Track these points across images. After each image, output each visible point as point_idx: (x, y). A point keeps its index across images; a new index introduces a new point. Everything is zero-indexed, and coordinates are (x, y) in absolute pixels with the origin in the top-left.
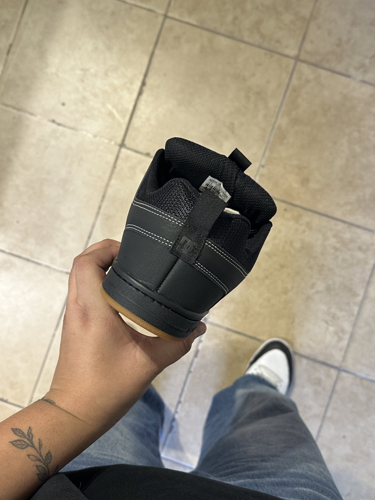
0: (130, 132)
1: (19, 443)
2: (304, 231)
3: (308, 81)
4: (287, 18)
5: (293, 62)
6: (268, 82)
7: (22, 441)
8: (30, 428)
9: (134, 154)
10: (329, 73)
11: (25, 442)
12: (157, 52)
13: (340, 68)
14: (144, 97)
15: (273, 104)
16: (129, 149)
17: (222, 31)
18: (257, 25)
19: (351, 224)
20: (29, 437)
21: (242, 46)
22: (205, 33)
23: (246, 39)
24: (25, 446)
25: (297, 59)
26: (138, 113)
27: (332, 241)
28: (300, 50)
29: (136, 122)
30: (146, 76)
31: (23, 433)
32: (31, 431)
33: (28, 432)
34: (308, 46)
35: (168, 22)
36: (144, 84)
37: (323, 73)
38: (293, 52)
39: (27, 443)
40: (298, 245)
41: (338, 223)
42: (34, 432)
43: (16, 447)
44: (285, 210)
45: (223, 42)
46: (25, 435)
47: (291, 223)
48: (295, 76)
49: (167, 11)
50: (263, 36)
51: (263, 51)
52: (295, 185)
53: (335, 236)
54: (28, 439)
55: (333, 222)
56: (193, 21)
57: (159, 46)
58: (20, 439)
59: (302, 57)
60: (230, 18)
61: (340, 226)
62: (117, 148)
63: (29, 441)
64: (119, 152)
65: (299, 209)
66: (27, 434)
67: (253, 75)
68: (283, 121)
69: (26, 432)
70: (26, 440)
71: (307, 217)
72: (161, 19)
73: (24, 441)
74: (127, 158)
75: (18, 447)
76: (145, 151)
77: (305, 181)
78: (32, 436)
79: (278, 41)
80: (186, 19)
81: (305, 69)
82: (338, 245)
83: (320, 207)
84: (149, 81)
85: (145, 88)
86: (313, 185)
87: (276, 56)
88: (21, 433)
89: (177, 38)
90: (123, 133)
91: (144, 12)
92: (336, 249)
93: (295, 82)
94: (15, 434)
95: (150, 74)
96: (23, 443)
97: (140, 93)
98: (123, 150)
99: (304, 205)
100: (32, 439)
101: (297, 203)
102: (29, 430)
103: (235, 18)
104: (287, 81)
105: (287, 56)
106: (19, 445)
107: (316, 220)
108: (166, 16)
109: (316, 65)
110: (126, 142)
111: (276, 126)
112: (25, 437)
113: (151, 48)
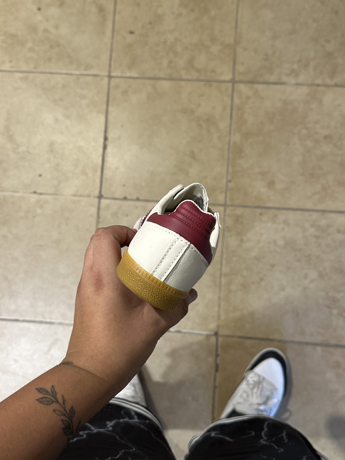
0: (104, 184)
1: (45, 400)
2: (283, 229)
3: (248, 98)
4: (215, 49)
5: (230, 85)
6: (214, 108)
7: (46, 398)
8: (53, 386)
9: (113, 201)
10: (265, 86)
11: (50, 399)
12: (110, 109)
13: (273, 78)
14: (109, 150)
15: (223, 125)
16: (107, 198)
17: (162, 75)
18: (191, 61)
19: (323, 211)
20: (53, 394)
21: (183, 83)
22: (147, 82)
23: (184, 77)
24: (51, 402)
25: (233, 81)
26: (107, 165)
27: (312, 231)
28: (234, 74)
29: (108, 173)
30: (106, 131)
31: (47, 391)
32: (54, 389)
33: (52, 390)
34: (240, 68)
35: (113, 82)
36: (106, 139)
37: (260, 87)
38: (228, 77)
39: (51, 399)
40: (281, 243)
41: (311, 213)
42: (57, 389)
43: (43, 403)
44: (261, 214)
45: (165, 85)
46: (49, 392)
47: (269, 225)
48: (235, 96)
49: (110, 72)
50: (198, 71)
51: (202, 83)
52: (263, 190)
53: (312, 226)
54: (52, 396)
55: (307, 214)
56: (134, 74)
57: (110, 103)
58: (45, 396)
59: (237, 79)
60: (165, 63)
61: (315, 215)
62: (97, 200)
63: (54, 397)
64: (99, 203)
65: (273, 211)
66: (51, 391)
67: (199, 105)
68: (236, 138)
69: (49, 390)
70: (50, 397)
71: (282, 216)
72: (106, 80)
73: (48, 398)
74: (108, 207)
75: (44, 404)
76: (122, 197)
77: (271, 184)
78: (56, 393)
79: (213, 71)
80: (128, 74)
81: (243, 88)
82: (317, 233)
83: (292, 203)
84: (110, 136)
85: (108, 143)
86: (279, 186)
87: (215, 84)
88: (45, 391)
89: (125, 92)
90: (98, 185)
91: (89, 79)
92: (317, 237)
93: (237, 101)
94: (40, 392)
95: (109, 130)
96: (49, 400)
97: (105, 147)
98: (103, 201)
99: (277, 205)
100: (56, 395)
101: (270, 205)
102: (52, 388)
103: (170, 62)
104: (229, 102)
105: (224, 82)
106: (45, 401)
107: (291, 216)
108: (110, 77)
109: (252, 82)
110: (103, 193)
111: (232, 143)
112: (50, 395)
113: (104, 107)
